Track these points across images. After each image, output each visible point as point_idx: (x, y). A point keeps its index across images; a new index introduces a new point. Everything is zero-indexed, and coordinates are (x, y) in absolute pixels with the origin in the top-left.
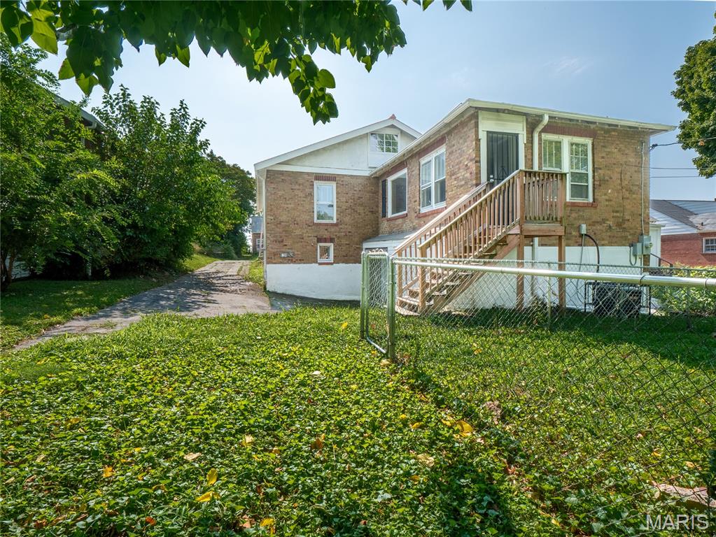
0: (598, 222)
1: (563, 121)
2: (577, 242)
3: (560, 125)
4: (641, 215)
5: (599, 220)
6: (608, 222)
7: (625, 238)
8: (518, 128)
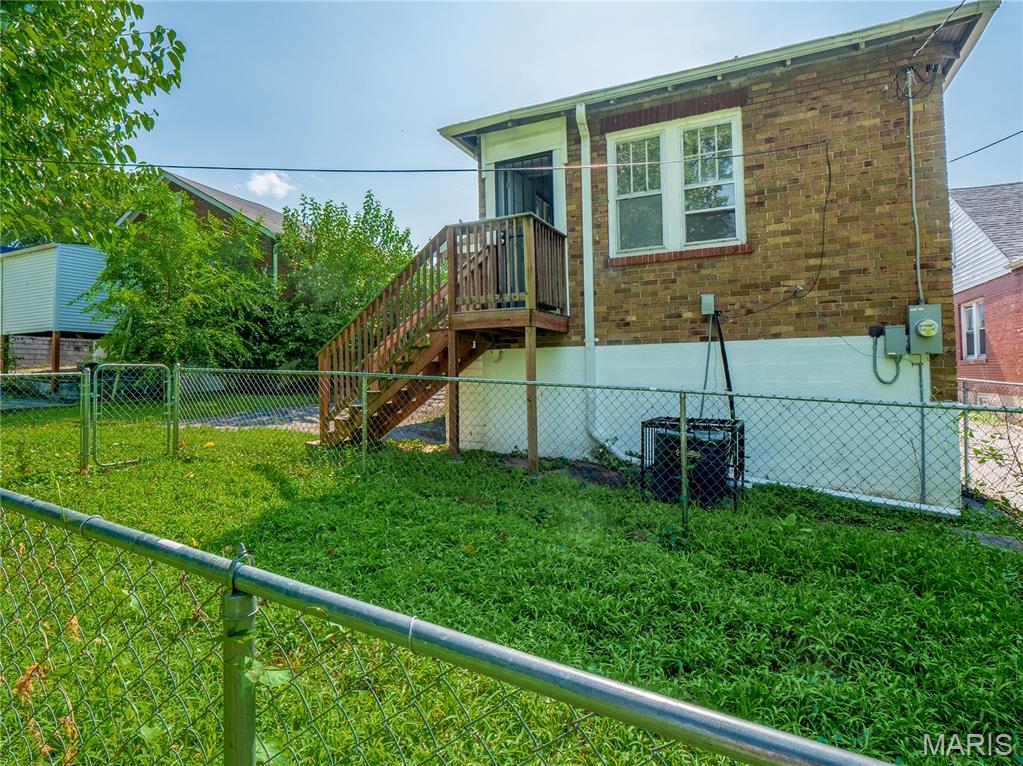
0: (756, 286)
1: (654, 97)
2: (696, 333)
3: (646, 106)
4: (914, 253)
5: (760, 279)
6: (791, 283)
7: (858, 316)
8: (553, 139)
